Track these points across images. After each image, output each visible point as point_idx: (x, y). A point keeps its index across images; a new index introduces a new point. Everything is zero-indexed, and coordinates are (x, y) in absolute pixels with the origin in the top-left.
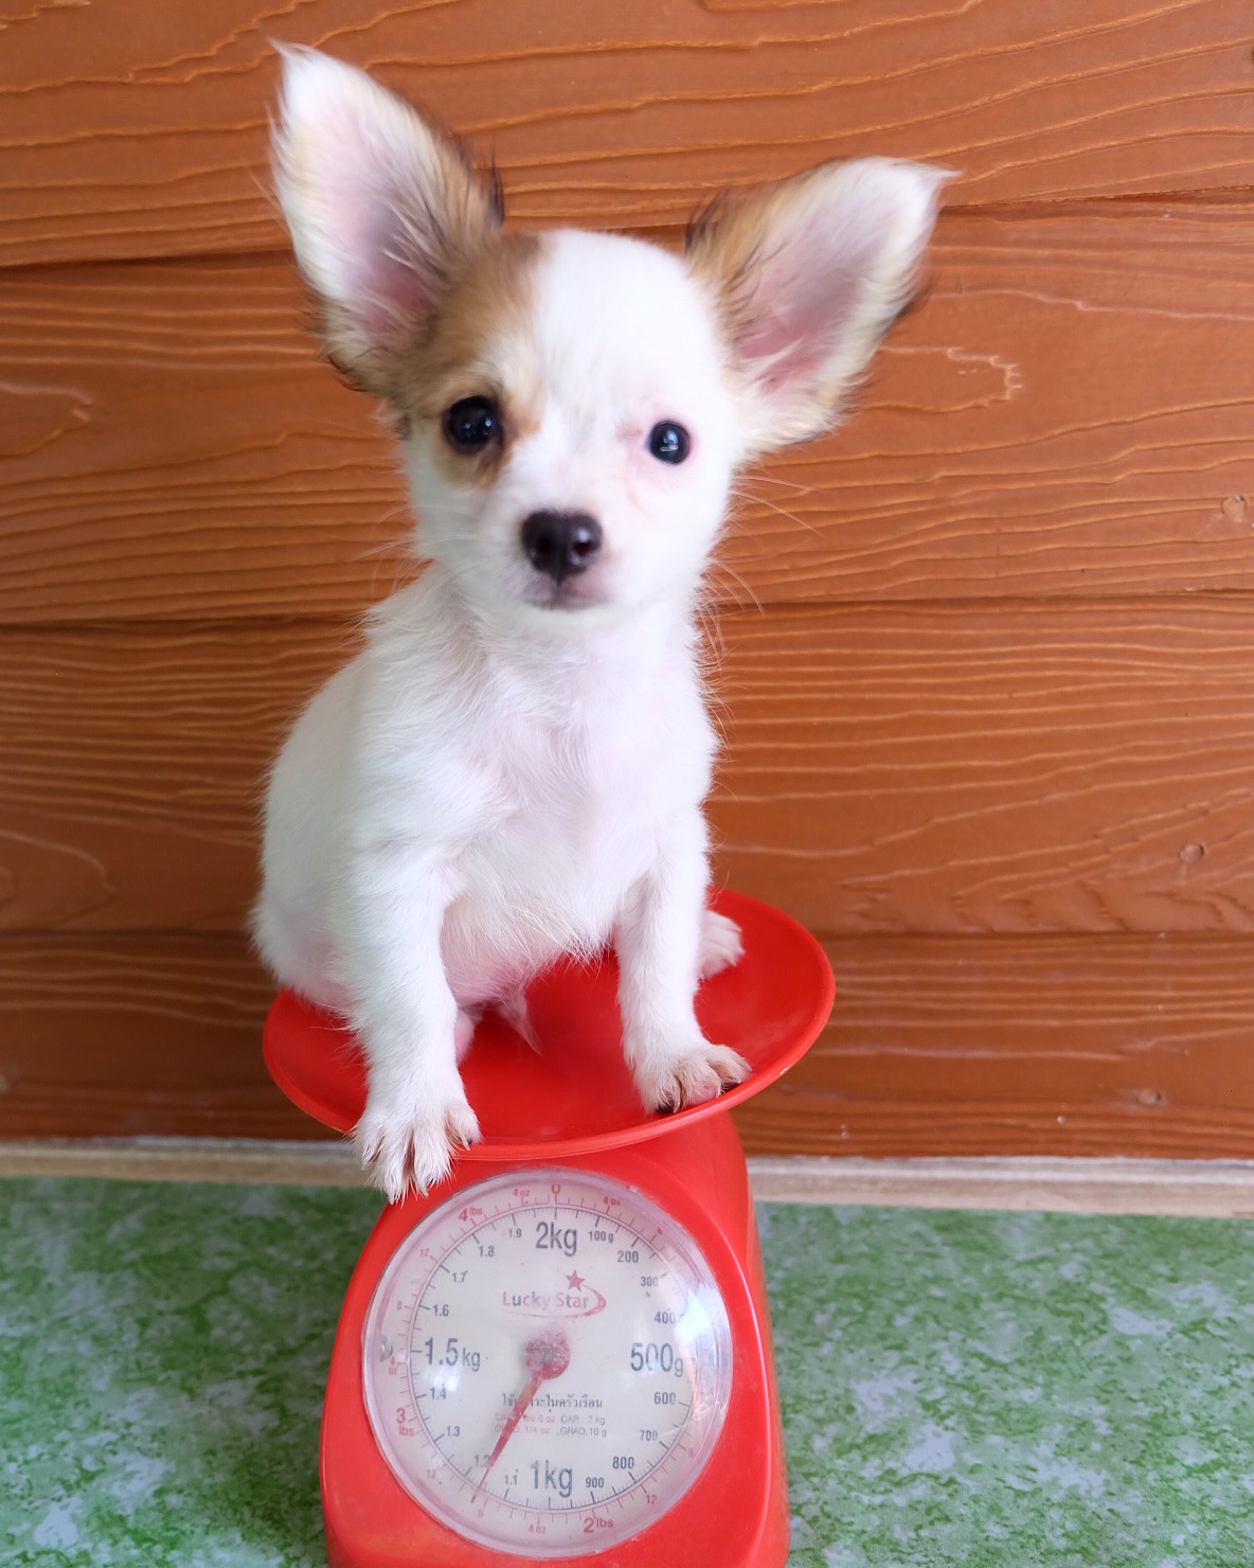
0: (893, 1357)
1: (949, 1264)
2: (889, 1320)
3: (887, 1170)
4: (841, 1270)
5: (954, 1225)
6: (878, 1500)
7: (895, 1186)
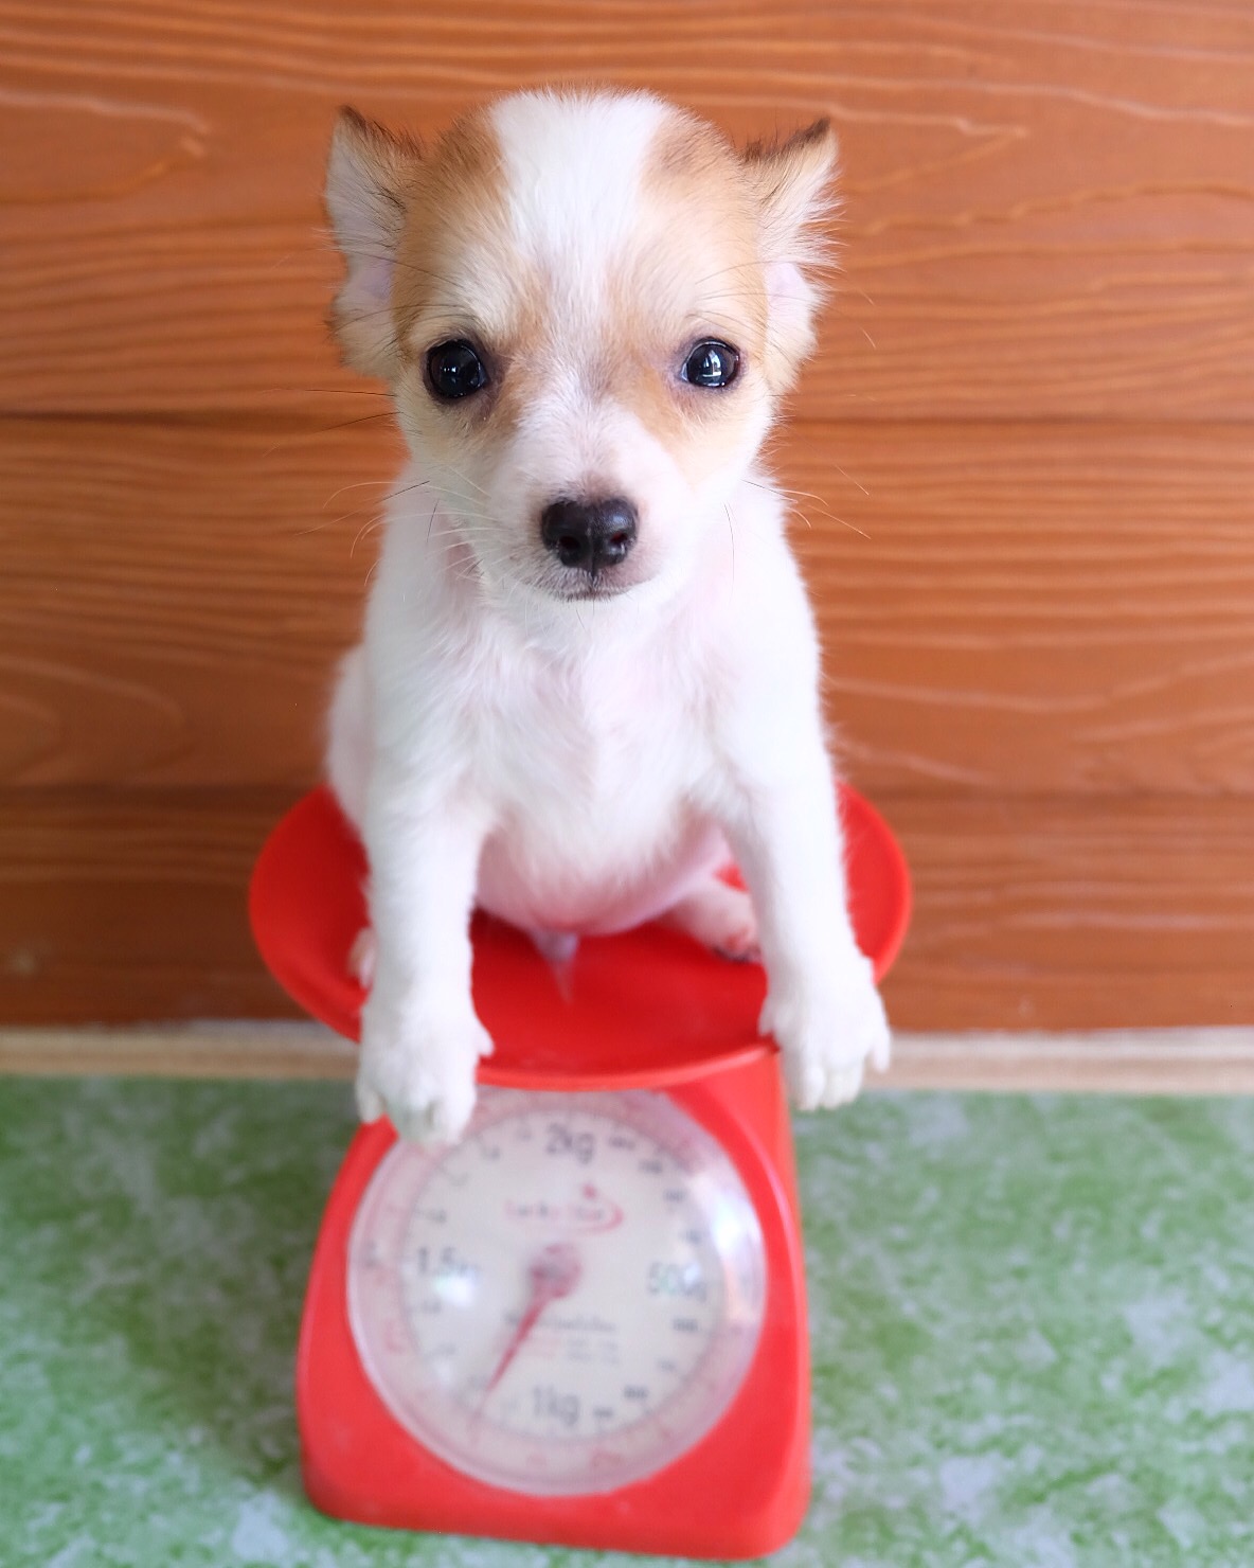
0: (1153, 1276)
1: (1176, 1159)
2: (1134, 1231)
3: (1069, 1048)
4: (1061, 1172)
5: (1165, 1111)
6: (1193, 1447)
7: (1084, 1067)
